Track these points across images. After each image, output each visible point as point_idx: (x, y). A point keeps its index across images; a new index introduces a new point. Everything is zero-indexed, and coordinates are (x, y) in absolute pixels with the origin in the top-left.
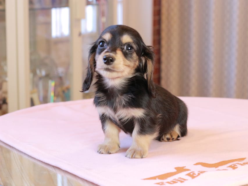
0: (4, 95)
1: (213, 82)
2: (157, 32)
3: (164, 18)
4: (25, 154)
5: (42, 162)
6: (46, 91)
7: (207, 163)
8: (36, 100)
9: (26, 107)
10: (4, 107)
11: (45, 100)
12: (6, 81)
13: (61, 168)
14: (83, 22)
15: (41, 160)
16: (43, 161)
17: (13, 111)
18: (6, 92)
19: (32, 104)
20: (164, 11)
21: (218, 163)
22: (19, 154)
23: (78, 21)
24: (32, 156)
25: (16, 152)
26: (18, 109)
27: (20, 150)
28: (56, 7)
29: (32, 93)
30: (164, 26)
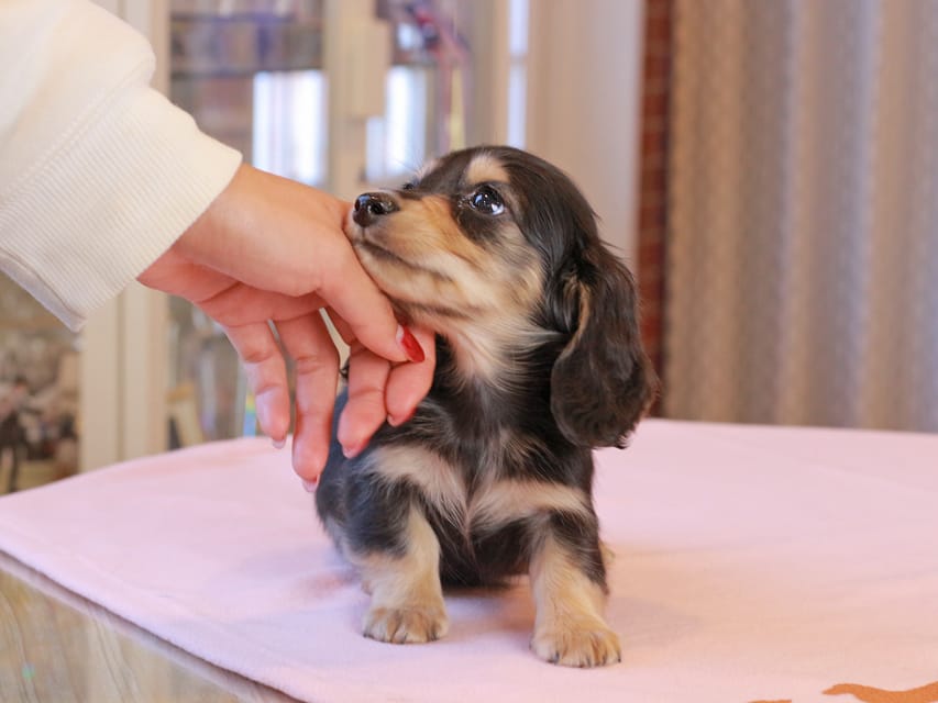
0: (65, 405)
1: (866, 377)
2: (655, 181)
3: (682, 124)
4: (145, 632)
5: (210, 665)
6: (228, 392)
7: (876, 686)
8: (188, 426)
9: (151, 452)
10: (65, 450)
11: (224, 428)
12: (75, 352)
13: (285, 691)
14: (373, 128)
15: (208, 659)
16: (216, 663)
17: (100, 464)
18: (73, 395)
19: (175, 441)
20: (683, 97)
21: (922, 689)
22: (123, 632)
23: (359, 124)
24: (173, 641)
25: (106, 624)
26: (121, 457)
27: (124, 615)
28: (270, 70)
29: (174, 398)
30: (681, 156)
